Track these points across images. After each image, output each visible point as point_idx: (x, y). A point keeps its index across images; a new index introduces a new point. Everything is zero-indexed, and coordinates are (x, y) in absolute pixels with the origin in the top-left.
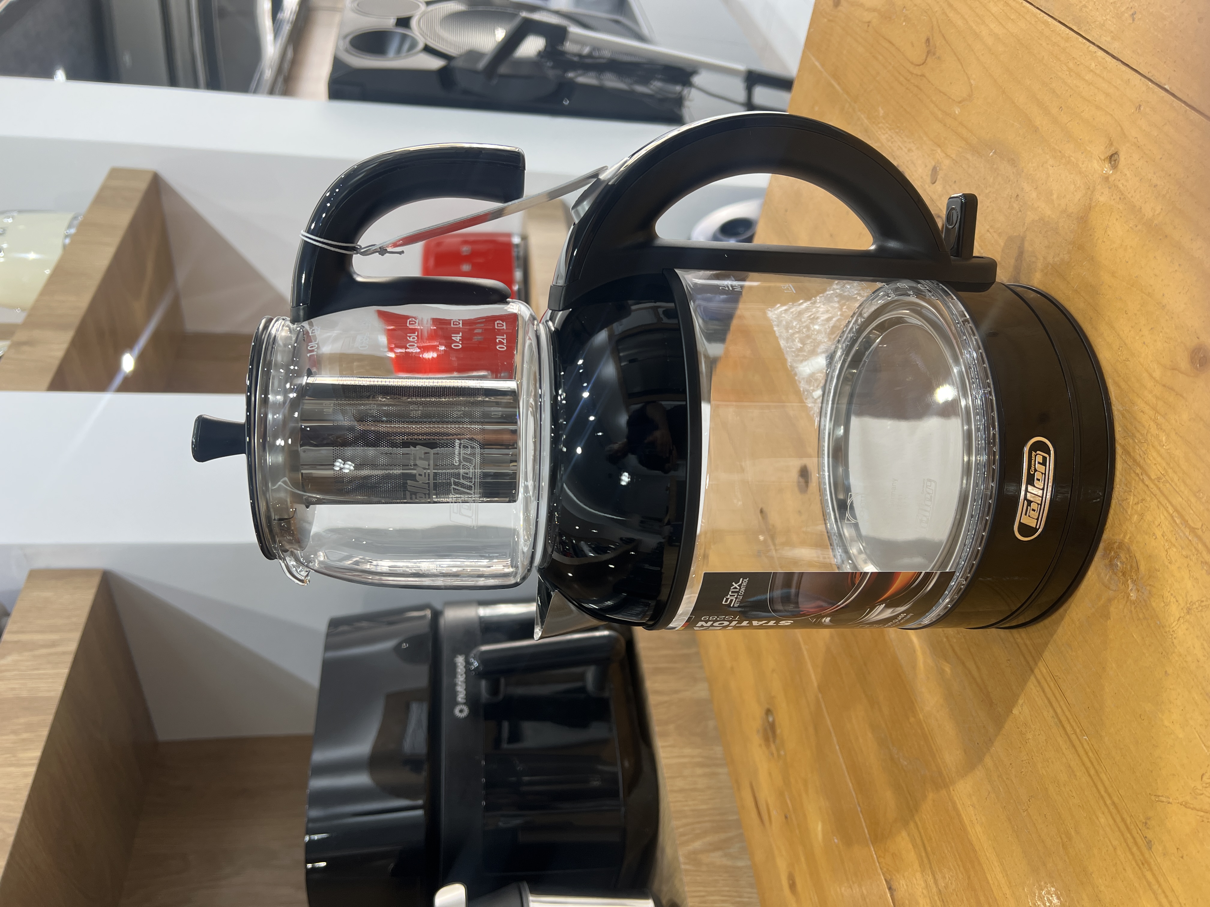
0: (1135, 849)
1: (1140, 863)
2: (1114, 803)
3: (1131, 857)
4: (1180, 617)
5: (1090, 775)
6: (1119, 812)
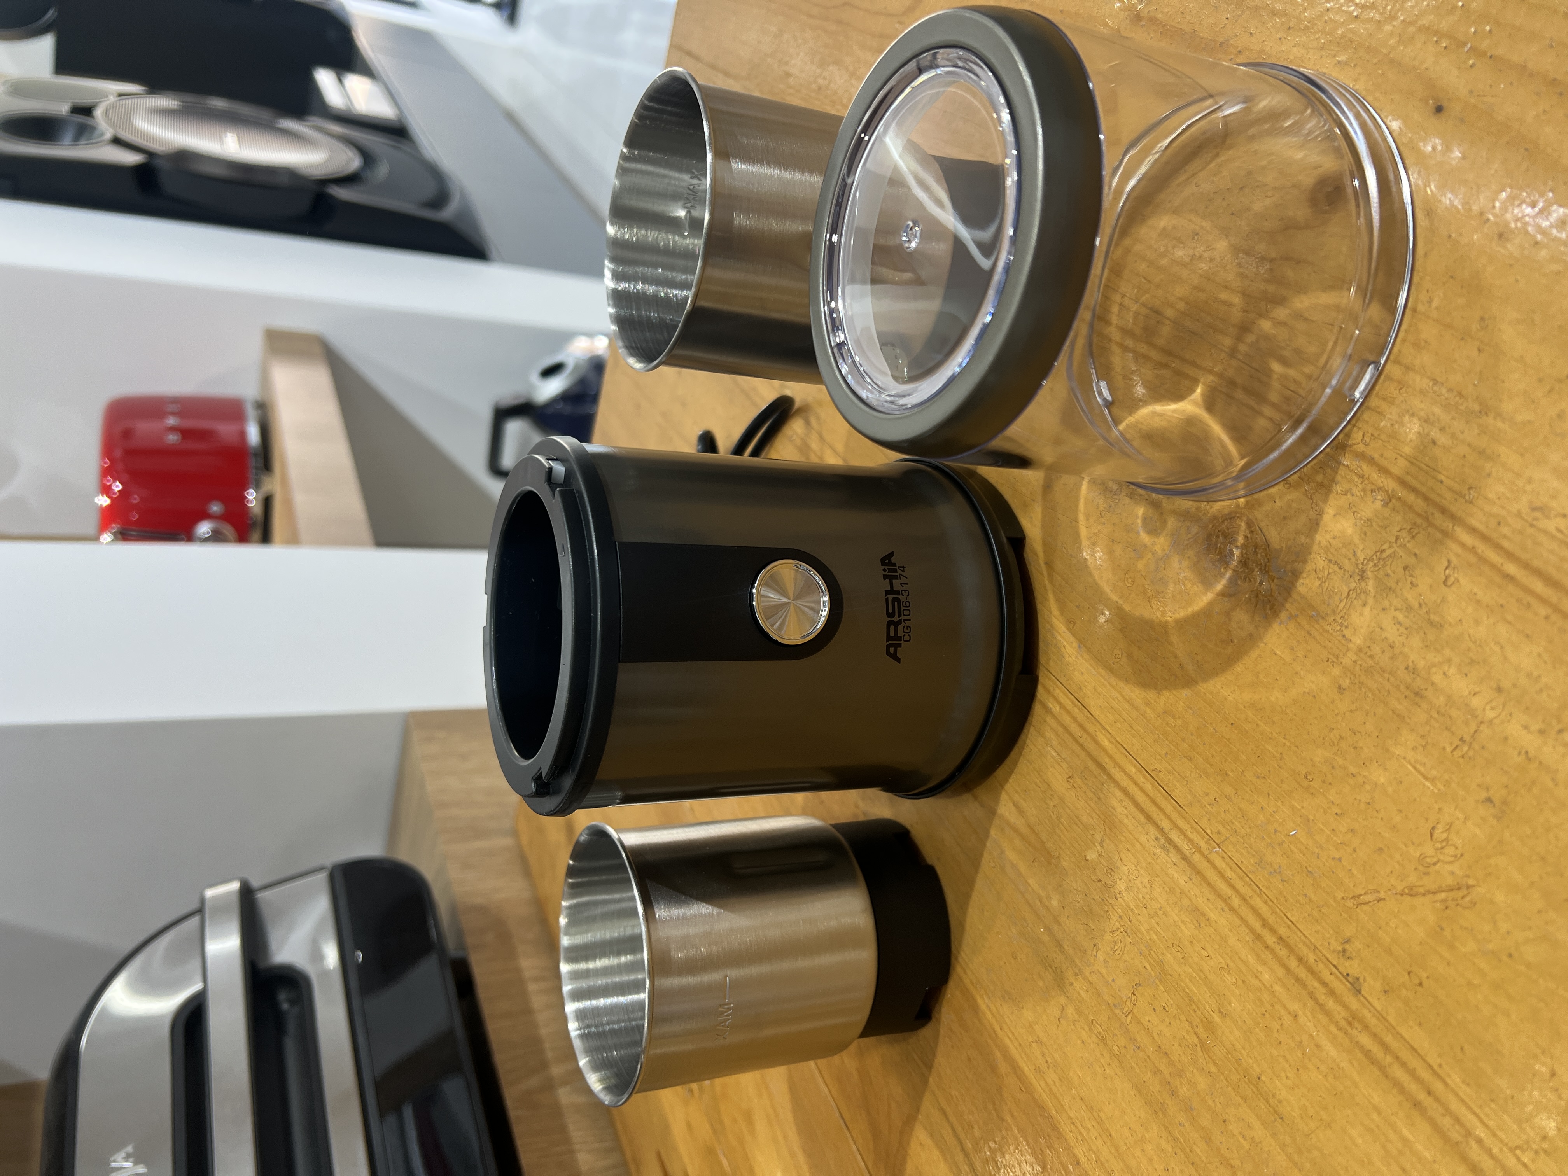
0: (1331, 1004)
1: (1343, 1023)
2: (1281, 938)
3: (1324, 1020)
4: (1350, 590)
5: (1232, 909)
6: (1291, 950)
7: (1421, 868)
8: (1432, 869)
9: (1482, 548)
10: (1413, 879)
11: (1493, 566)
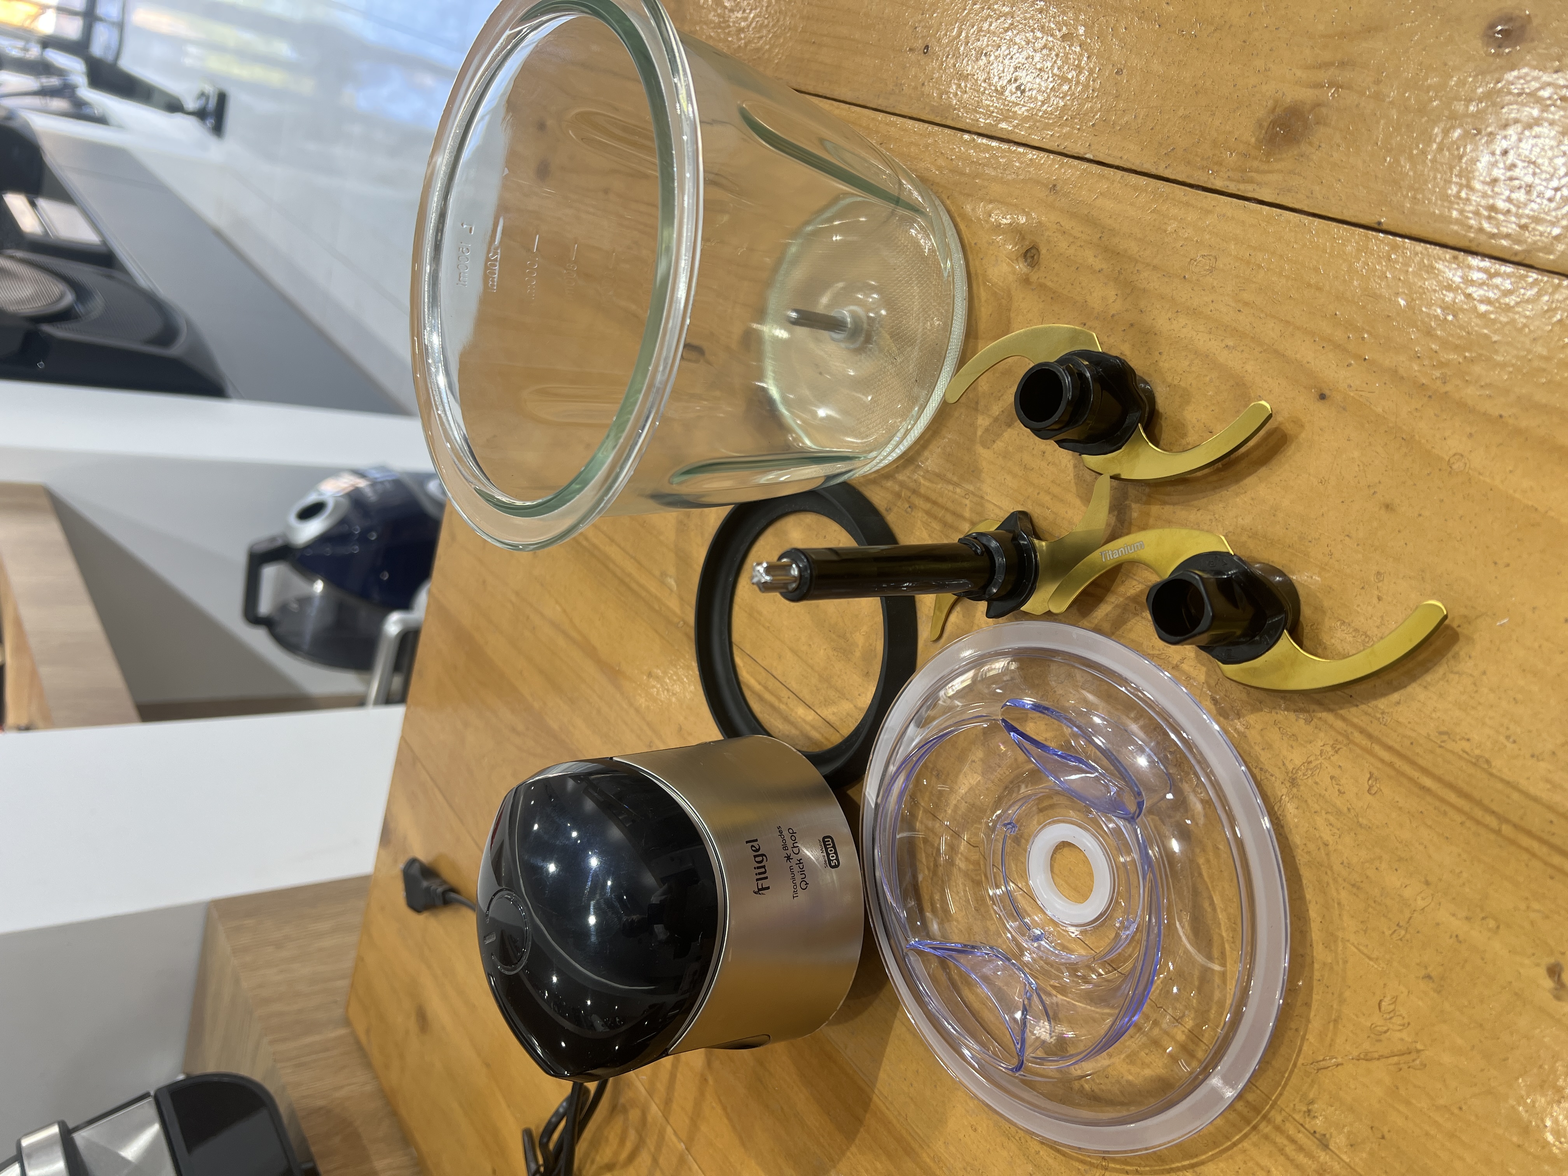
7: (1372, 1035)
8: (1383, 1037)
9: (1398, 763)
10: (1366, 1046)
11: (1410, 779)
